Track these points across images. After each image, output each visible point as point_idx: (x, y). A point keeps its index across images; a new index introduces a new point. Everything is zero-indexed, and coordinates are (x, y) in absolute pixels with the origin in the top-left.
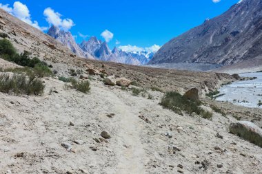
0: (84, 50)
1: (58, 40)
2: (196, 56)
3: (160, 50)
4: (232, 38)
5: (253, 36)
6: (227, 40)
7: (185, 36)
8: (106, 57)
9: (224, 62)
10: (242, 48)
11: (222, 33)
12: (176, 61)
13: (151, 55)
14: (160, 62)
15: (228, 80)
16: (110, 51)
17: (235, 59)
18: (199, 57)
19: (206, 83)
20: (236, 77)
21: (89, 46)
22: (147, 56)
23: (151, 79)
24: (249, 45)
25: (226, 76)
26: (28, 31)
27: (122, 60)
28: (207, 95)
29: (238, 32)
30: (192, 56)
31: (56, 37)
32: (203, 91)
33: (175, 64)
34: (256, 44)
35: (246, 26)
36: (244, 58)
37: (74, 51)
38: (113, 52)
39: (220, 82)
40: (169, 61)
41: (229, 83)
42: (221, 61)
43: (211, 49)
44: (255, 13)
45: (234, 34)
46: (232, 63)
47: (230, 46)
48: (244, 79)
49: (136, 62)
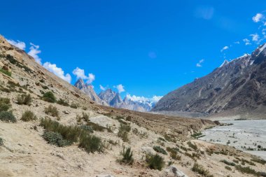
0: (102, 99)
1: (82, 90)
2: (188, 106)
3: (160, 101)
4: (216, 93)
5: (232, 92)
6: (212, 94)
7: (180, 90)
8: (118, 105)
9: (210, 112)
10: (224, 101)
11: (208, 89)
12: (172, 109)
13: (153, 105)
14: (160, 110)
15: (211, 125)
16: (122, 100)
17: (218, 109)
18: (191, 107)
19: (191, 126)
20: (217, 123)
21: (105, 96)
22: (150, 105)
23: (146, 121)
24: (229, 99)
25: (210, 122)
26: (61, 84)
27: (131, 108)
28: (192, 135)
29: (220, 89)
30: (185, 106)
31: (81, 88)
32: (189, 132)
33: (172, 112)
34: (234, 98)
35: (226, 84)
36: (225, 109)
37: (94, 99)
38: (124, 101)
39: (204, 126)
40: (167, 109)
41: (211, 127)
42: (207, 111)
43: (200, 101)
44: (232, 75)
45: (217, 90)
46: (216, 112)
47: (214, 99)
48: (223, 125)
49: (141, 110)
